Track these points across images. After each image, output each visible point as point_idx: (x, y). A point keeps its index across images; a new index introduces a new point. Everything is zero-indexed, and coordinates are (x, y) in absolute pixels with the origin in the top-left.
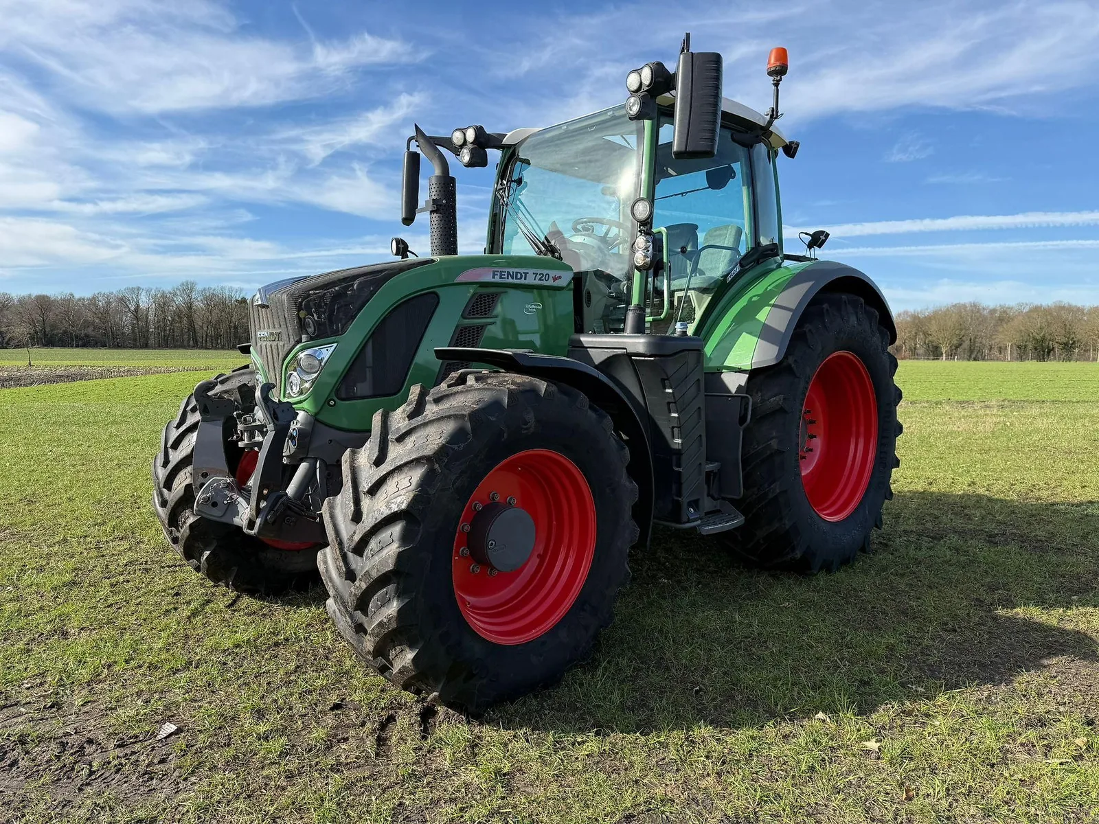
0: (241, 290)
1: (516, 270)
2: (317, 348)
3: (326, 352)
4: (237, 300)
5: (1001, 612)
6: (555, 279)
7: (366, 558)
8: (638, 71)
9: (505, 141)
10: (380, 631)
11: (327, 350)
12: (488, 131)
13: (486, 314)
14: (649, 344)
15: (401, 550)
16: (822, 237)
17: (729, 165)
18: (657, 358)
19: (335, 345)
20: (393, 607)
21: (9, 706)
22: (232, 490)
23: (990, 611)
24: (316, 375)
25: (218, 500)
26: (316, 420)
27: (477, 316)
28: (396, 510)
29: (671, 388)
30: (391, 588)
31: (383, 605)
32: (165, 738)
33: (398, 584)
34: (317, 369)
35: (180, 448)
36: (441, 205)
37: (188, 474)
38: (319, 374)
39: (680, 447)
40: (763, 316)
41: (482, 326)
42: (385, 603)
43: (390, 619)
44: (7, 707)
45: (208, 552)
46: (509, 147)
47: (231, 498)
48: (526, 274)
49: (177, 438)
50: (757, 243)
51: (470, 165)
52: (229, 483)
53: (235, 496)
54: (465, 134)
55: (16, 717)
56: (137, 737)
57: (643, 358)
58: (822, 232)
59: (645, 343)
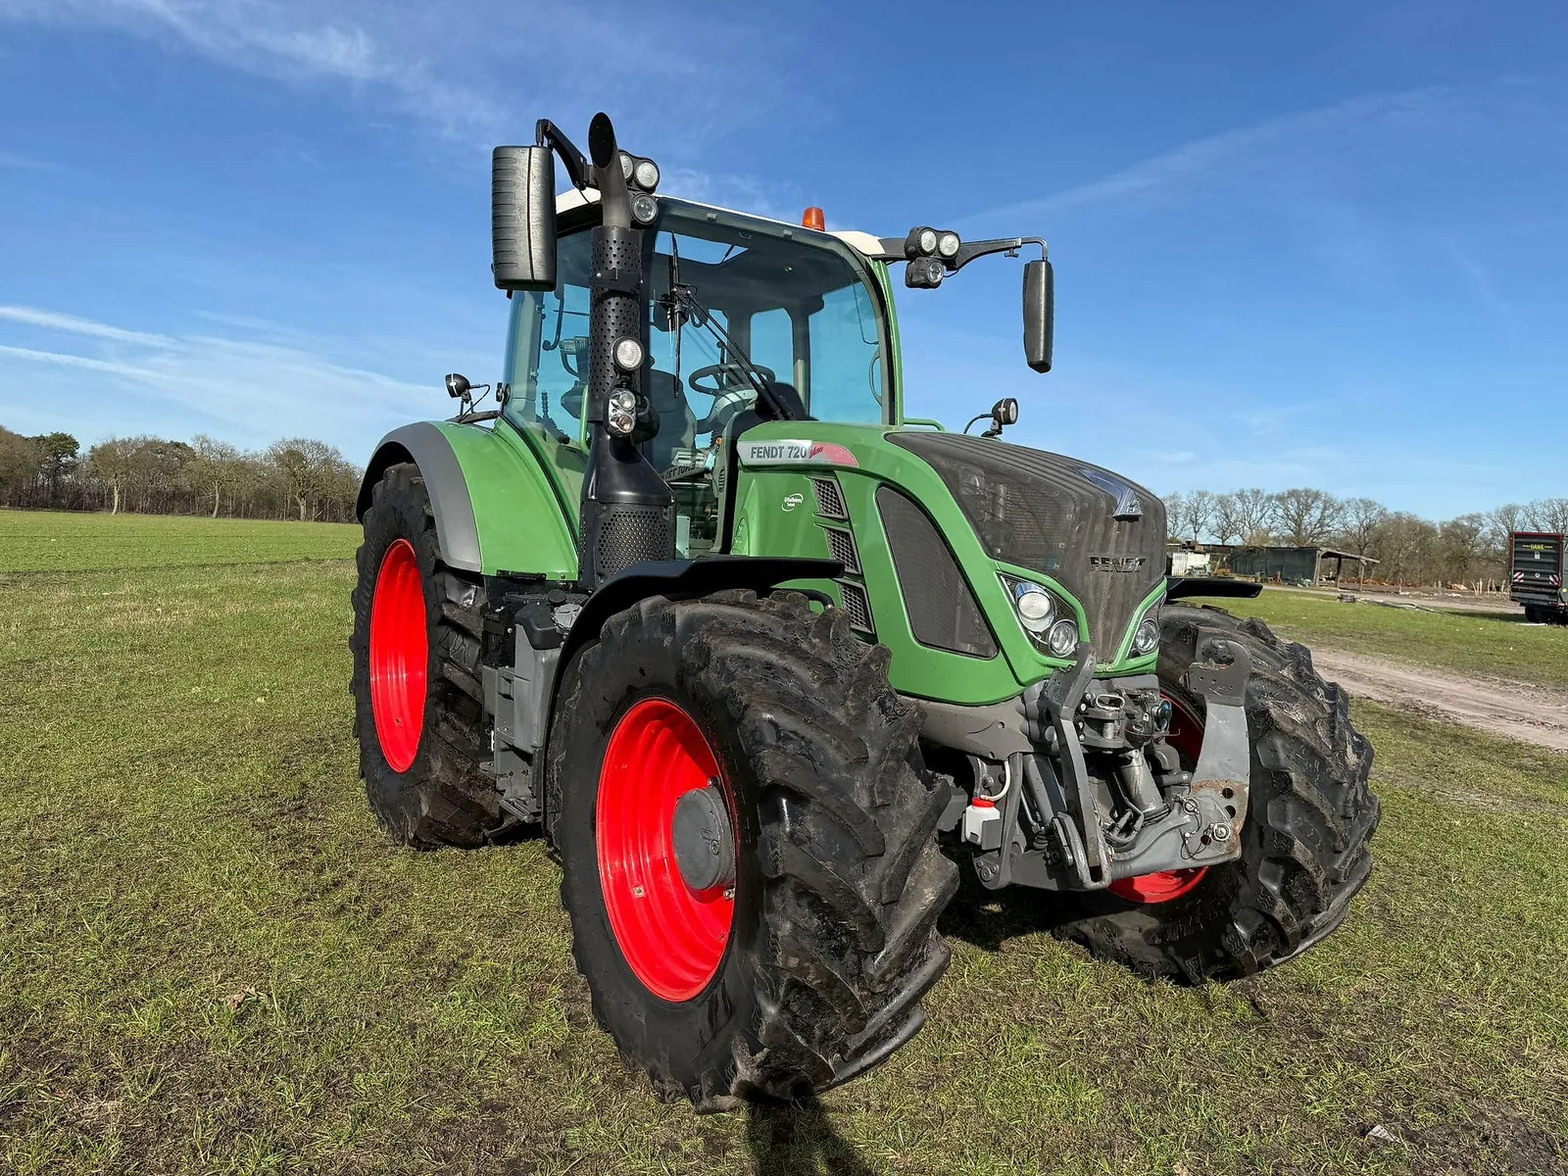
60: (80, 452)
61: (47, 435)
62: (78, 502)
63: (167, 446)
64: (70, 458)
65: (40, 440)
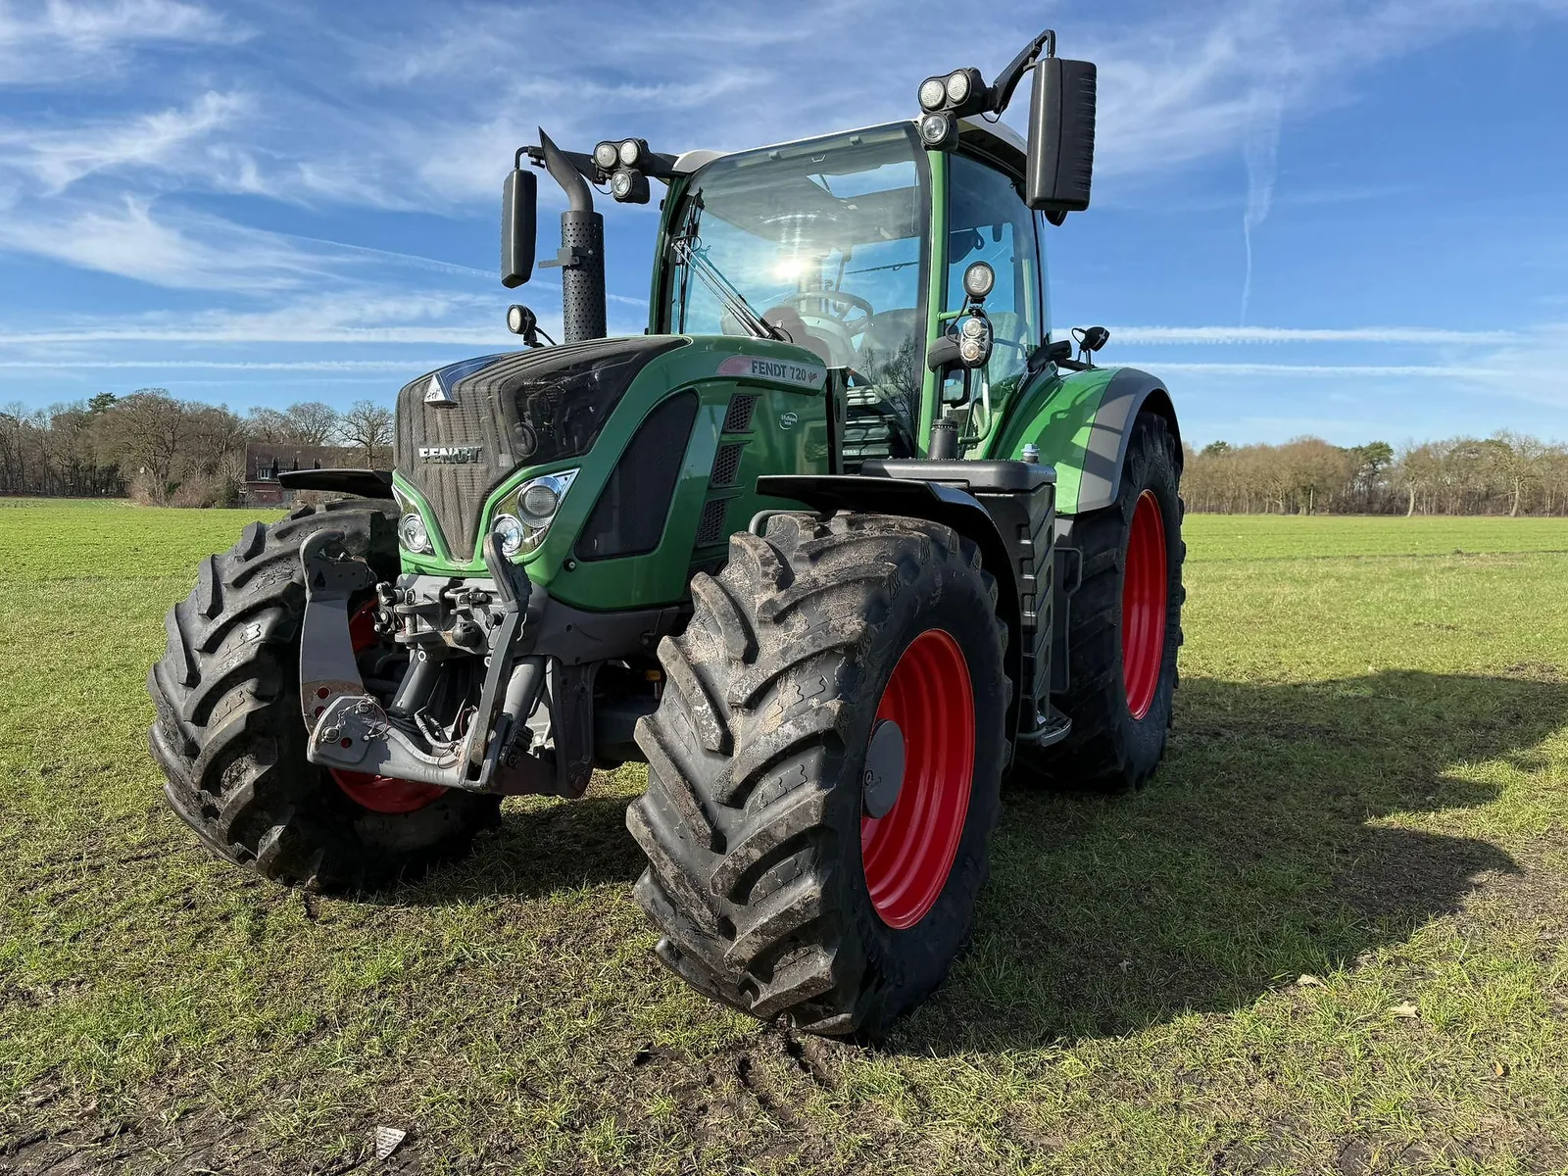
2: (551, 476)
3: (563, 483)
5: (1372, 822)
6: (810, 377)
7: (751, 810)
8: (943, 80)
9: (676, 167)
10: (785, 925)
11: (566, 479)
12: (652, 149)
13: (742, 427)
14: (1002, 475)
15: (825, 792)
16: (1102, 337)
17: (975, 229)
18: (1019, 495)
19: (577, 470)
20: (808, 887)
21: (31, 1143)
22: (373, 717)
23: (1358, 822)
24: (550, 519)
25: (352, 734)
26: (550, 596)
27: (734, 430)
28: (814, 730)
29: (1030, 539)
30: (804, 855)
31: (787, 883)
32: (393, 1154)
33: (817, 847)
34: (552, 508)
35: (223, 649)
36: (585, 258)
37: (246, 695)
38: (555, 517)
39: (1033, 624)
40: (1082, 438)
41: (739, 446)
42: (791, 878)
43: (807, 905)
44: (24, 1146)
45: (281, 828)
46: (681, 176)
47: (376, 731)
48: (784, 367)
49: (215, 633)
50: (1045, 339)
51: (628, 198)
52: (371, 705)
53: (383, 727)
54: (618, 152)
55: (60, 1161)
56: (340, 1161)
57: (996, 495)
58: (1101, 330)
59: (996, 472)
60: (1395, 458)
61: (1365, 444)
62: (1392, 506)
63: (1481, 444)
64: (1385, 465)
65: (1359, 449)
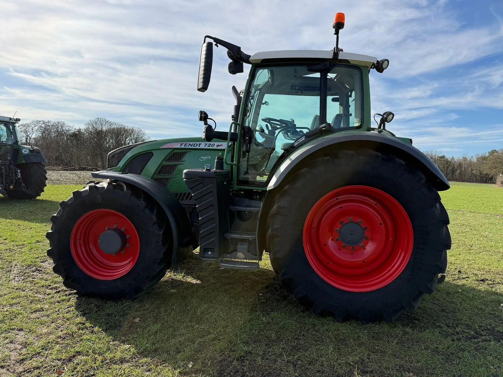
0: (441, 152)
1: (194, 143)
4: (438, 157)
6: (218, 146)
13: (179, 160)
27: (174, 161)
41: (176, 165)
48: (200, 144)
